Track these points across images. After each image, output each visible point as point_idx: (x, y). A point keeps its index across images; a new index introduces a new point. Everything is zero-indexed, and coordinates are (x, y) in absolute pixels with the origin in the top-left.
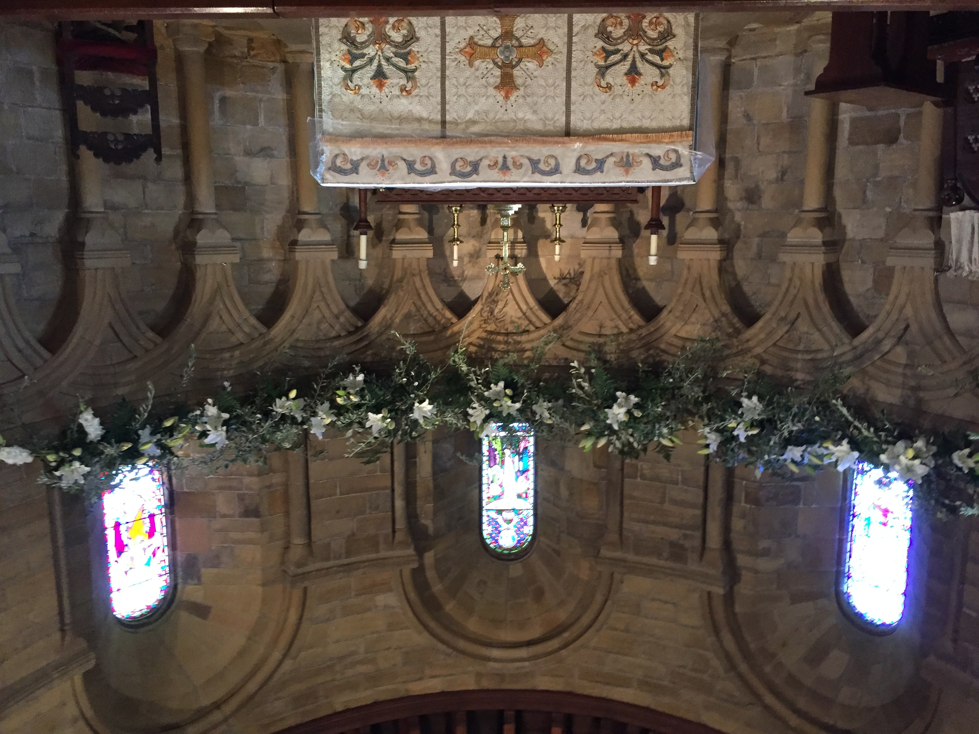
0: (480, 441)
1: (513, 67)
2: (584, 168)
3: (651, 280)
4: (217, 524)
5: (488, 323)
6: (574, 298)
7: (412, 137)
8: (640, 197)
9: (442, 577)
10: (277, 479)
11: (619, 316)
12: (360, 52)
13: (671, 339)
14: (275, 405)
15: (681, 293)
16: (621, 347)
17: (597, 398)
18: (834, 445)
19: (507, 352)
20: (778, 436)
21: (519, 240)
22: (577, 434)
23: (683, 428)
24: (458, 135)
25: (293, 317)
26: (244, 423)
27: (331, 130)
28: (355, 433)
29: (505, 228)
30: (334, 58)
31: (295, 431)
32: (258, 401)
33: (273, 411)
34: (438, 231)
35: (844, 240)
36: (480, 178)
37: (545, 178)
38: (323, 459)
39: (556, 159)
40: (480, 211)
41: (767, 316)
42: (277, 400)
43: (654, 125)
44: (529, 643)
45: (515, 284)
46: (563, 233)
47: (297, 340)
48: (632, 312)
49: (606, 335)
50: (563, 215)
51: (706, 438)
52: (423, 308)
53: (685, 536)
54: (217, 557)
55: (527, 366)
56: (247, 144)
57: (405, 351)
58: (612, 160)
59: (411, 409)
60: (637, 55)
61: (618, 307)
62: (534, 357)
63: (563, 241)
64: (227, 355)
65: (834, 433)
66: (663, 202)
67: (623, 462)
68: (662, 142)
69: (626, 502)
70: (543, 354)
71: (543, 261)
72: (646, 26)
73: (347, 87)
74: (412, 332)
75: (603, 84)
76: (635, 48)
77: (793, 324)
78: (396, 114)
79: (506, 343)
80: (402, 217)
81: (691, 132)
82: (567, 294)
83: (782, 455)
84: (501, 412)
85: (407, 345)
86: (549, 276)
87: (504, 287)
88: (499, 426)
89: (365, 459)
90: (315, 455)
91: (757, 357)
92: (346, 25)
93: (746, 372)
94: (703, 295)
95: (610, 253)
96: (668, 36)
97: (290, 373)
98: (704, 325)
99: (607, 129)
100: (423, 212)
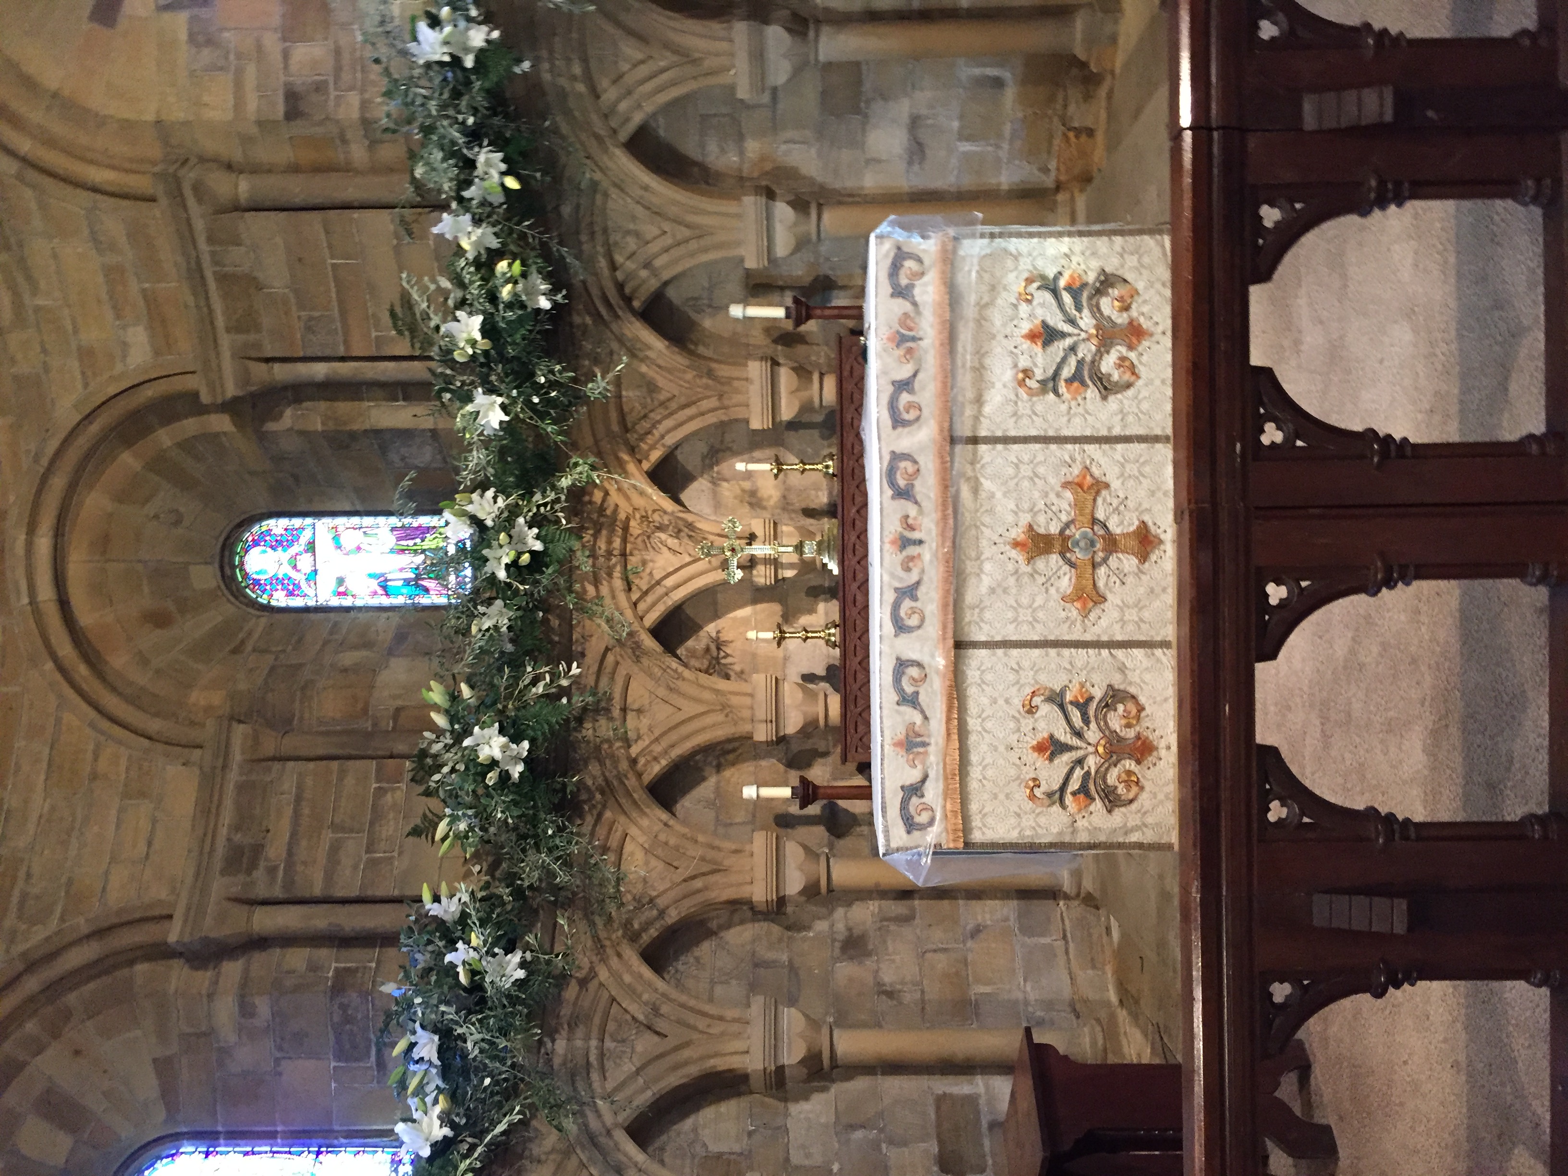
0: (439, 512)
1: (1062, 554)
2: (903, 673)
3: (717, 789)
4: (272, 43)
5: (642, 522)
6: (686, 665)
7: (952, 389)
8: (852, 766)
9: (186, 446)
10: (358, 153)
11: (657, 740)
12: (1085, 304)
13: (620, 829)
14: (491, 151)
15: (696, 841)
16: (606, 746)
17: (517, 709)
18: (442, 1112)
19: (593, 556)
20: (457, 1018)
21: (780, 571)
22: (454, 676)
23: (468, 856)
24: (956, 465)
25: (646, 188)
26: (456, 94)
27: (961, 253)
28: (446, 294)
29: (799, 548)
30: (1075, 259)
31: (446, 187)
32: (497, 121)
33: (481, 146)
34: (792, 437)
35: (785, 1100)
36: (888, 501)
37: (888, 610)
38: (397, 236)
39: (919, 627)
40: (825, 508)
41: (660, 984)
42: (500, 155)
43: (973, 785)
44: (64, 603)
45: (707, 566)
46: (792, 644)
47: (606, 195)
48: (664, 762)
49: (625, 720)
50: (822, 642)
51: (452, 896)
52: (667, 412)
53: (272, 871)
54: (211, 42)
55: (570, 590)
56: (930, 122)
57: (593, 381)
58: (918, 718)
59: (491, 390)
60: (1080, 753)
61: (673, 737)
62: (585, 600)
63: (779, 644)
64: (577, 70)
65: (462, 1111)
66: (842, 803)
67: (407, 757)
68: (945, 800)
69: (335, 765)
70: (592, 616)
71: (746, 612)
72: (1124, 766)
73: (1029, 281)
74: (624, 393)
75: (1037, 700)
76: (1091, 749)
77: (649, 1028)
78: (987, 361)
79: (609, 553)
80: (816, 377)
81: (961, 845)
82: (693, 653)
83: (423, 1027)
84: (489, 546)
85: (603, 384)
86: (720, 623)
87: (702, 548)
88: (464, 544)
89: (398, 310)
90: (403, 222)
91: (592, 974)
92: (1125, 281)
93: (565, 955)
94: (693, 877)
95: (761, 721)
96: (1110, 801)
97: (548, 179)
98: (645, 881)
99: (966, 709)
100: (825, 412)
